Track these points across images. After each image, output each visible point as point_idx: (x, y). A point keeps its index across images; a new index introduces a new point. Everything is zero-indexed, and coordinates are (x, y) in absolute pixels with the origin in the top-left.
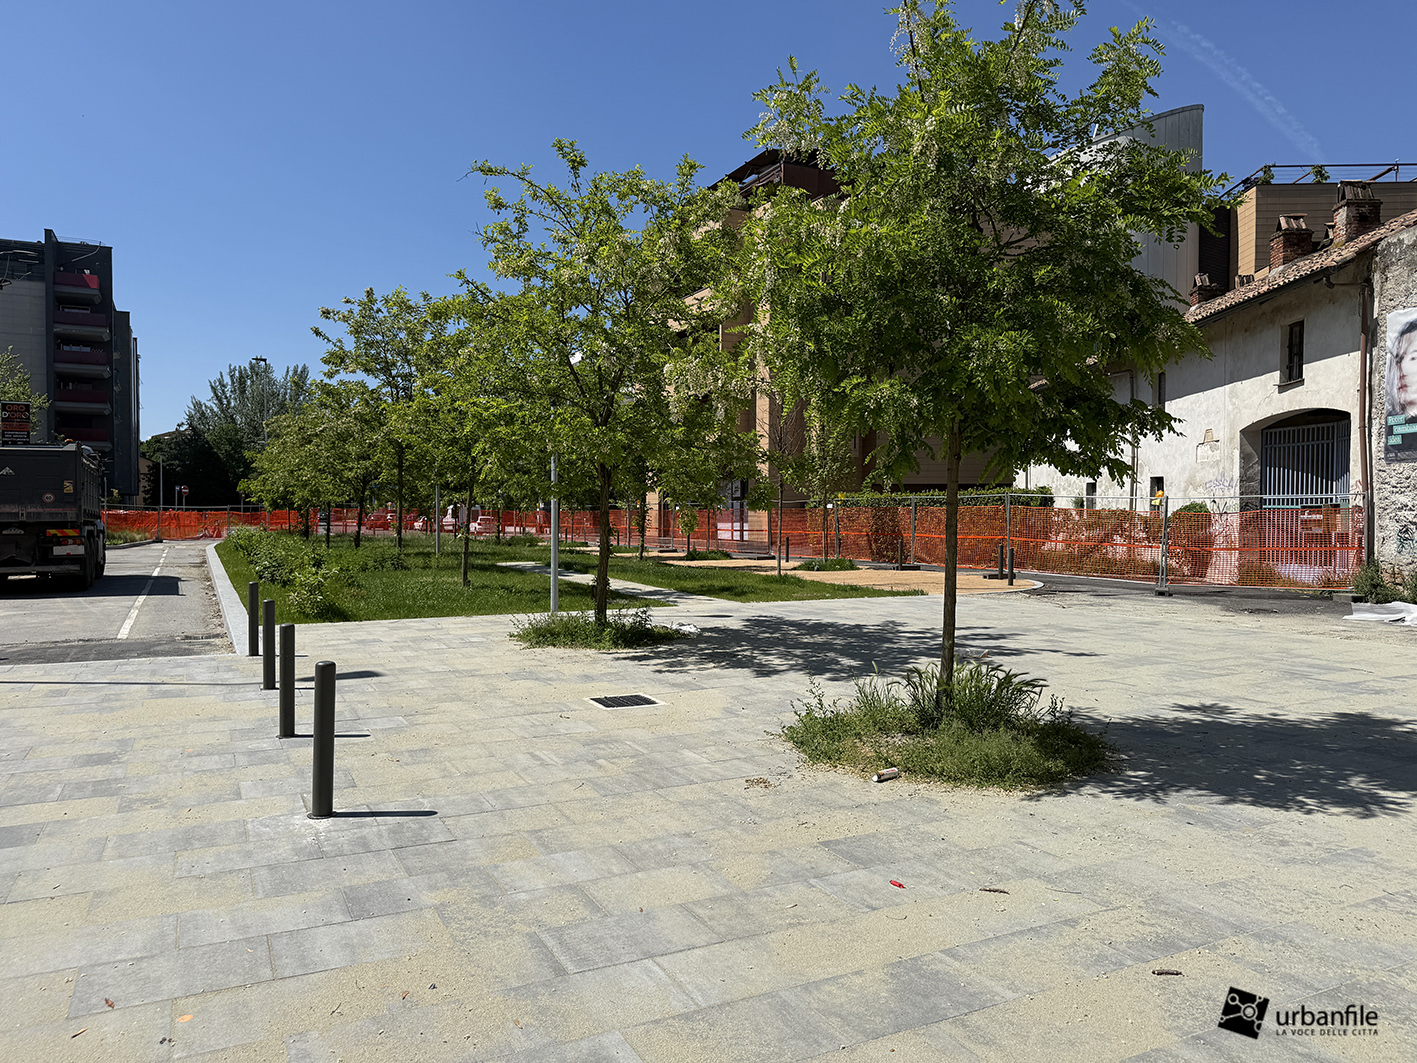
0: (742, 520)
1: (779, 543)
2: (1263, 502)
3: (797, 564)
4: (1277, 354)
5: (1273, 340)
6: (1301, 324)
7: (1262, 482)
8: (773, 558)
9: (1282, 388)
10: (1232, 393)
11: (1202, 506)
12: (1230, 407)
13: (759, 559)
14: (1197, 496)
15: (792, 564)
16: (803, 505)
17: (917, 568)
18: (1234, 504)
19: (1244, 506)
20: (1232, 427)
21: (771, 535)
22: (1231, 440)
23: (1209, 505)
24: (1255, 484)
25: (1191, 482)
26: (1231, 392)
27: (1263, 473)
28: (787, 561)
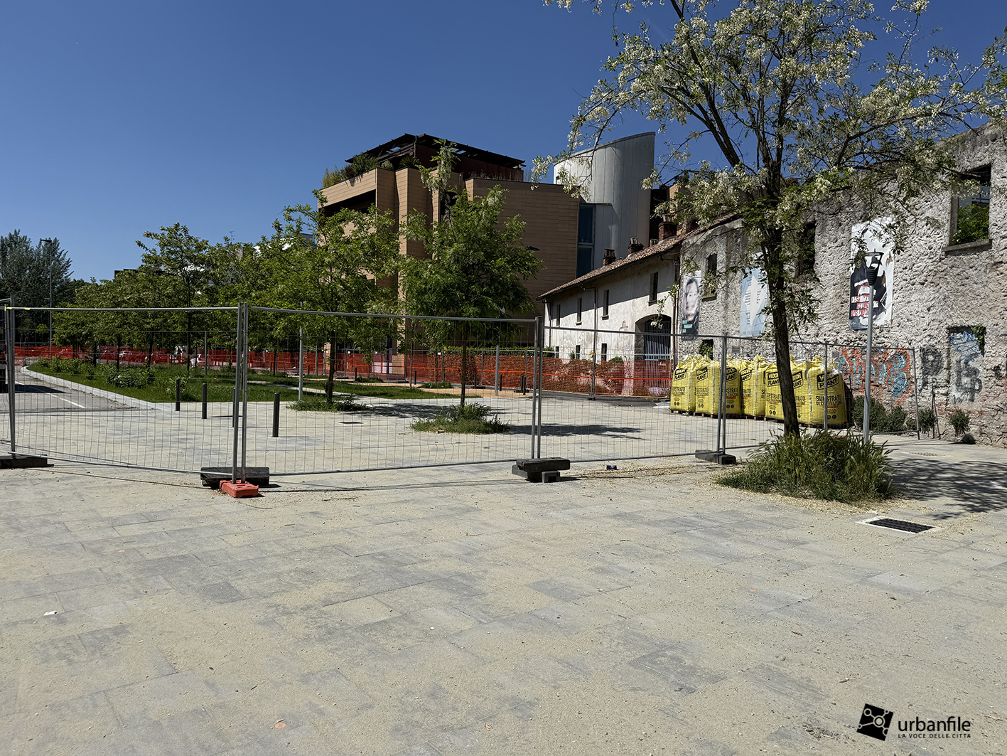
0: (388, 360)
1: (411, 374)
2: (645, 357)
3: (420, 385)
4: (648, 288)
5: (647, 279)
6: (657, 274)
7: (645, 348)
8: (407, 382)
9: (650, 304)
10: (633, 305)
11: (620, 359)
12: (632, 311)
13: (399, 383)
14: (620, 354)
15: (417, 385)
16: (425, 353)
17: (485, 388)
18: (632, 357)
19: (637, 359)
20: (632, 321)
21: (406, 370)
22: (632, 326)
23: (624, 359)
24: (641, 349)
25: (618, 348)
26: (633, 303)
27: (645, 343)
28: (415, 384)
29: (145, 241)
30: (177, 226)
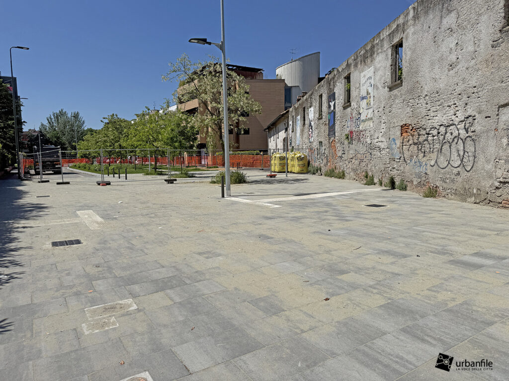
12: (282, 135)
29: (104, 120)
30: (113, 114)
